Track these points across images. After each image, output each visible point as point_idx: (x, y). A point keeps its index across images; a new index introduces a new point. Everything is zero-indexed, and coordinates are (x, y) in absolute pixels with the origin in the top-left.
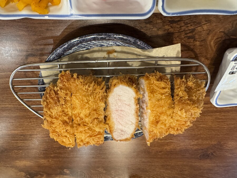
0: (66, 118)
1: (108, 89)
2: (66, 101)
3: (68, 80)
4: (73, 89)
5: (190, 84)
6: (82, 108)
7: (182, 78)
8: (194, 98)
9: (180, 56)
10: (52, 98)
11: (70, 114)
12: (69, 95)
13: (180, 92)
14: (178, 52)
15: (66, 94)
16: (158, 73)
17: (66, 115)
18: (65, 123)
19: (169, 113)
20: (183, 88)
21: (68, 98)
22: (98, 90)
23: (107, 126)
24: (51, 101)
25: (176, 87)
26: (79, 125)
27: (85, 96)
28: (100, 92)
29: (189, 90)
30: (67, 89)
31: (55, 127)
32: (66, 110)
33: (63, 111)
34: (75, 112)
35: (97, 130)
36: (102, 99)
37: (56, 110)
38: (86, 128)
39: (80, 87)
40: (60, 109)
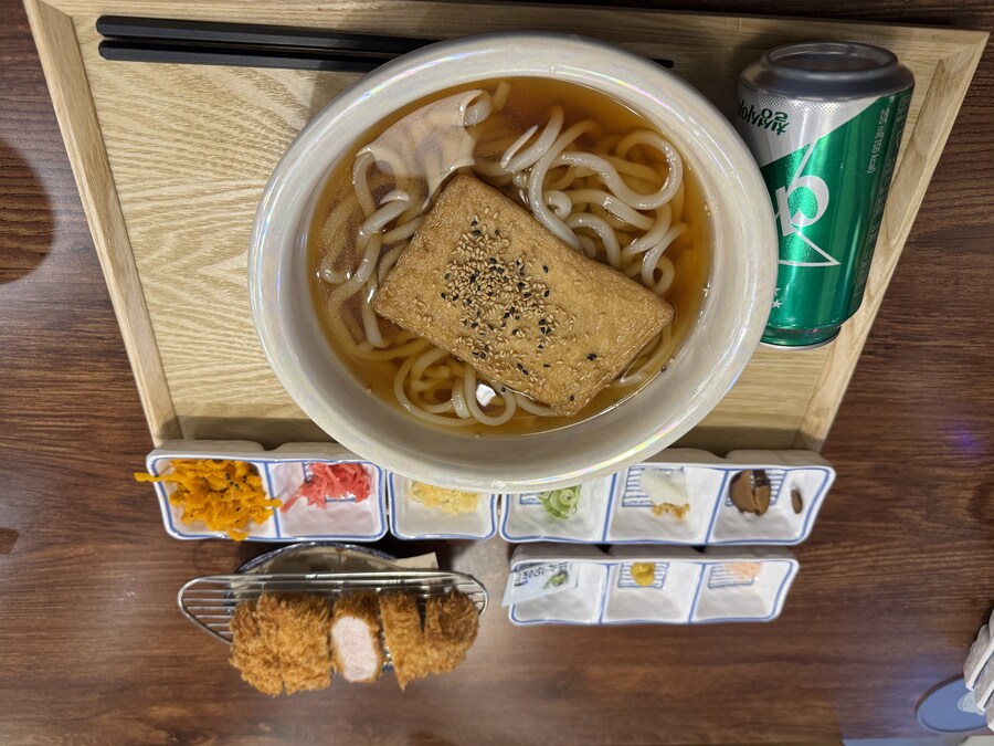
0: (269, 657)
1: (331, 617)
2: (269, 635)
3: (273, 609)
4: (280, 622)
5: (447, 610)
6: (294, 645)
7: (436, 601)
8: (450, 630)
9: (437, 566)
10: (248, 628)
11: (275, 651)
12: (275, 627)
13: (432, 621)
14: (433, 563)
15: (271, 627)
16: (401, 597)
17: (269, 652)
18: (266, 663)
19: (417, 650)
20: (436, 617)
21: (272, 631)
22: (316, 622)
23: (333, 664)
24: (247, 631)
25: (427, 614)
26: (289, 665)
27: (297, 630)
28: (319, 625)
29: (443, 620)
30: (269, 620)
31: (252, 667)
32: (269, 647)
33: (265, 647)
34: (284, 649)
35: (317, 670)
36: (322, 631)
37: (254, 645)
38: (300, 670)
39: (290, 618)
40: (260, 644)
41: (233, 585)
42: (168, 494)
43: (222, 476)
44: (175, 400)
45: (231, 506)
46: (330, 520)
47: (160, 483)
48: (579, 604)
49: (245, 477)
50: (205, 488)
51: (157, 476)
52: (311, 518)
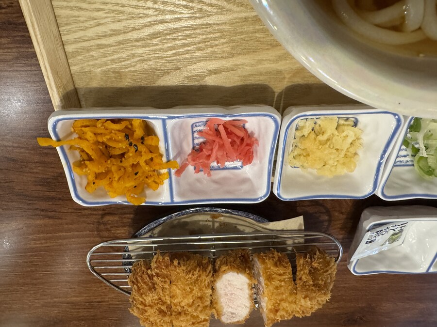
0: (164, 308)
1: (216, 272)
2: (163, 289)
3: (167, 267)
4: (173, 278)
5: (315, 265)
6: (184, 298)
7: (305, 257)
8: (320, 282)
9: (303, 228)
10: (145, 283)
11: (169, 302)
12: (169, 283)
13: (304, 275)
14: (300, 225)
15: (165, 282)
16: (276, 253)
17: (164, 303)
18: (161, 312)
19: (290, 299)
20: (307, 271)
21: (166, 286)
22: (203, 277)
23: (214, 311)
24: (144, 286)
25: (298, 268)
26: (180, 314)
27: (188, 285)
28: (206, 279)
29: (313, 273)
30: (164, 276)
31: (149, 316)
32: (163, 298)
33: (160, 299)
34: (176, 301)
35: (202, 317)
36: (208, 285)
37: (150, 298)
38: (189, 317)
39: (182, 274)
40: (156, 297)
41: (130, 248)
42: (71, 161)
43: (121, 136)
44: (74, 69)
45: (130, 169)
46: (215, 186)
47: (62, 148)
48: (406, 258)
49: (143, 138)
50: (106, 152)
51: (59, 140)
52: (198, 185)
